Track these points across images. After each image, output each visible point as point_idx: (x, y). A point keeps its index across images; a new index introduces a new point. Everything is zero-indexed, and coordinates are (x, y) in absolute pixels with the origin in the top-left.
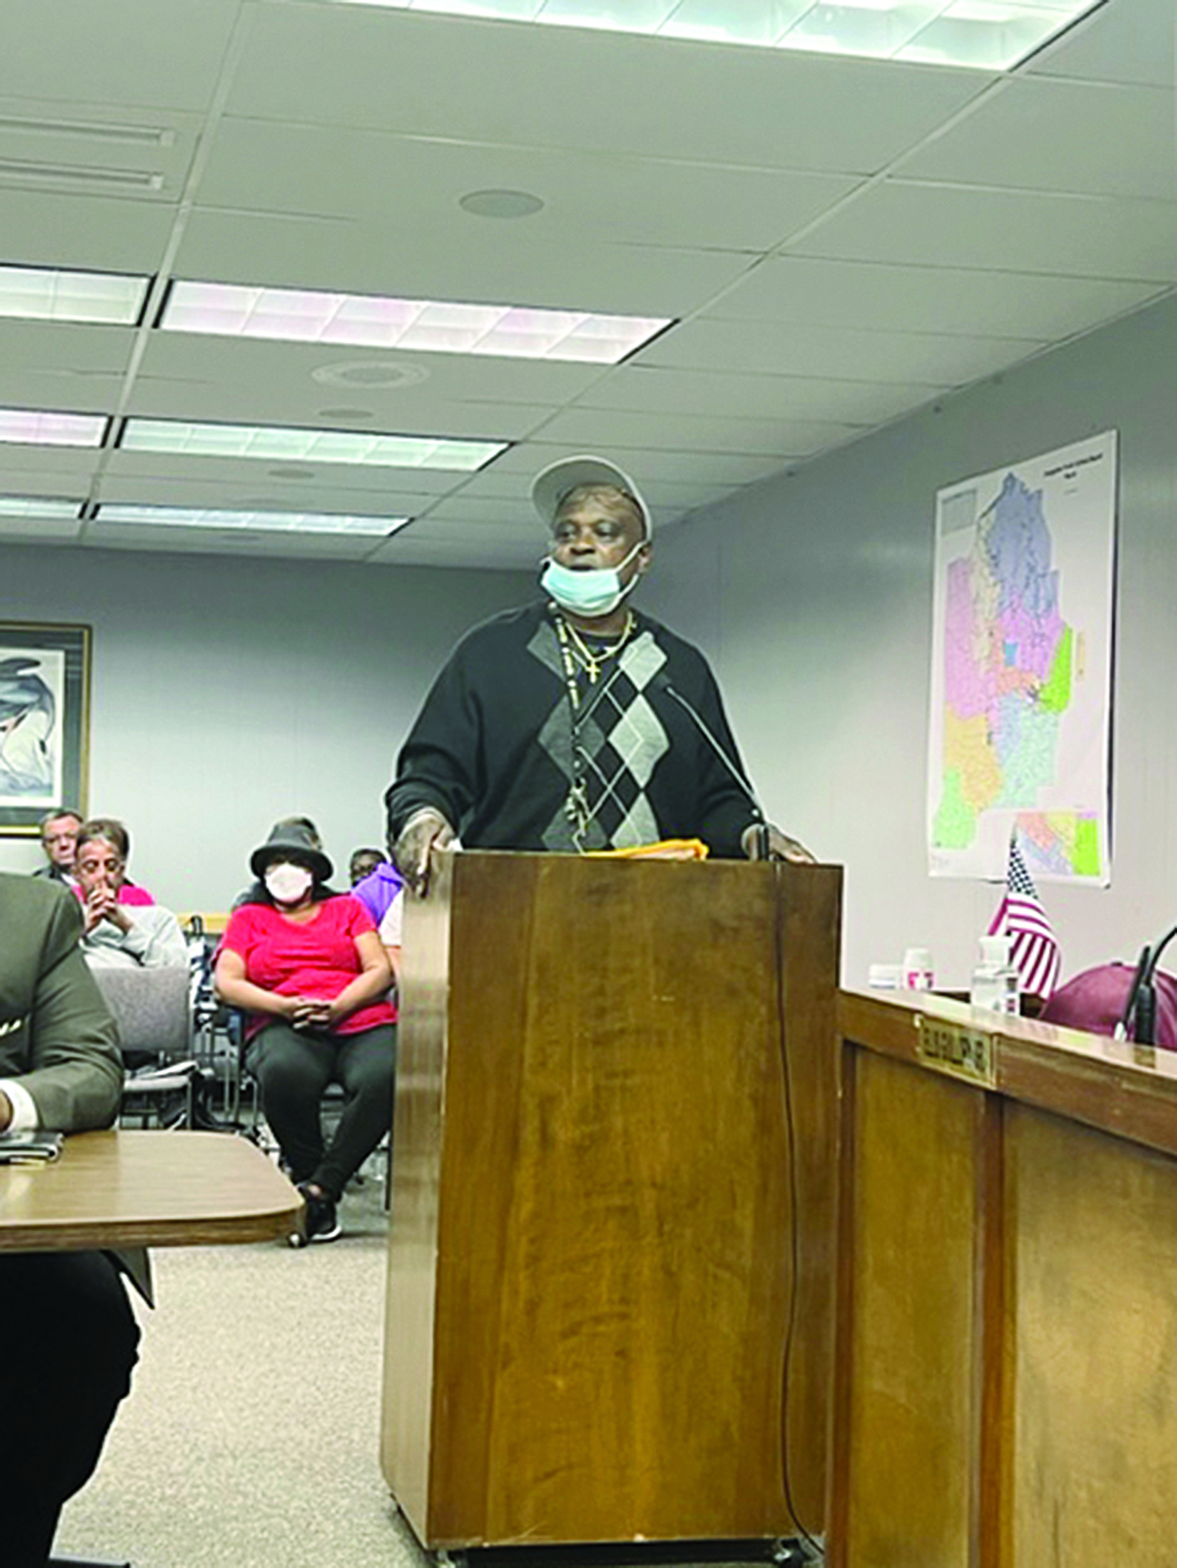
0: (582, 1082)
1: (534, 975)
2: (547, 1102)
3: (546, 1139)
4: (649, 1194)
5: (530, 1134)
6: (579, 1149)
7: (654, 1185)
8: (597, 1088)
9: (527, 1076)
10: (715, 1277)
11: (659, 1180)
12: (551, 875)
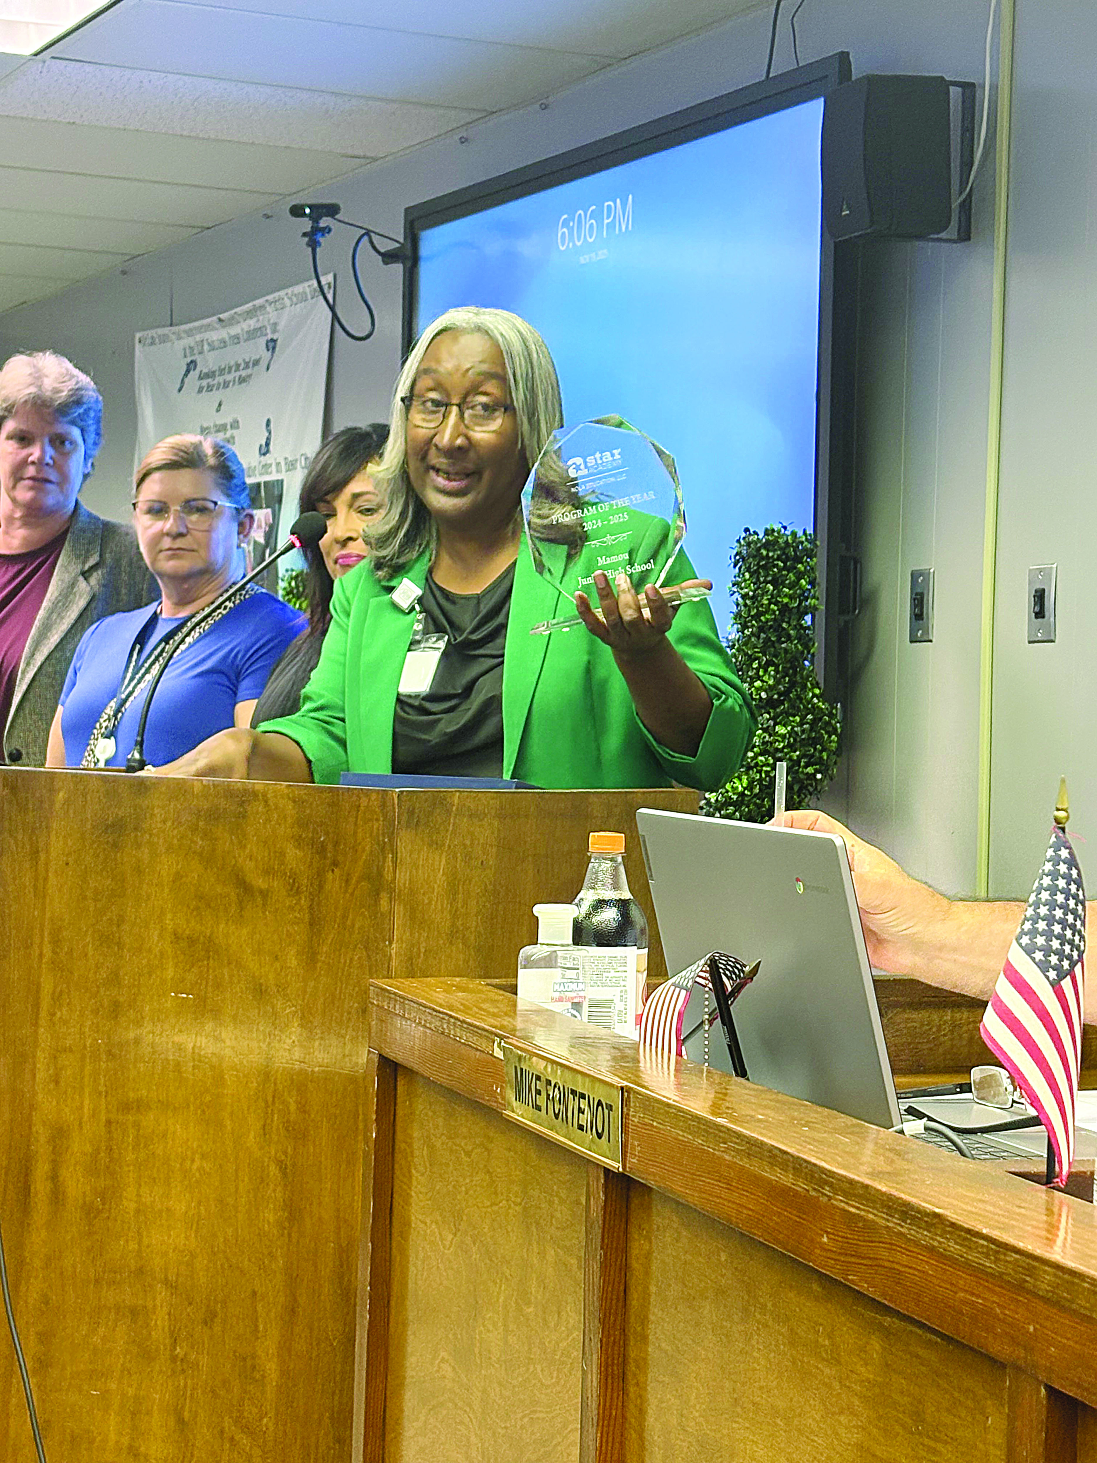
12: (67, 802)
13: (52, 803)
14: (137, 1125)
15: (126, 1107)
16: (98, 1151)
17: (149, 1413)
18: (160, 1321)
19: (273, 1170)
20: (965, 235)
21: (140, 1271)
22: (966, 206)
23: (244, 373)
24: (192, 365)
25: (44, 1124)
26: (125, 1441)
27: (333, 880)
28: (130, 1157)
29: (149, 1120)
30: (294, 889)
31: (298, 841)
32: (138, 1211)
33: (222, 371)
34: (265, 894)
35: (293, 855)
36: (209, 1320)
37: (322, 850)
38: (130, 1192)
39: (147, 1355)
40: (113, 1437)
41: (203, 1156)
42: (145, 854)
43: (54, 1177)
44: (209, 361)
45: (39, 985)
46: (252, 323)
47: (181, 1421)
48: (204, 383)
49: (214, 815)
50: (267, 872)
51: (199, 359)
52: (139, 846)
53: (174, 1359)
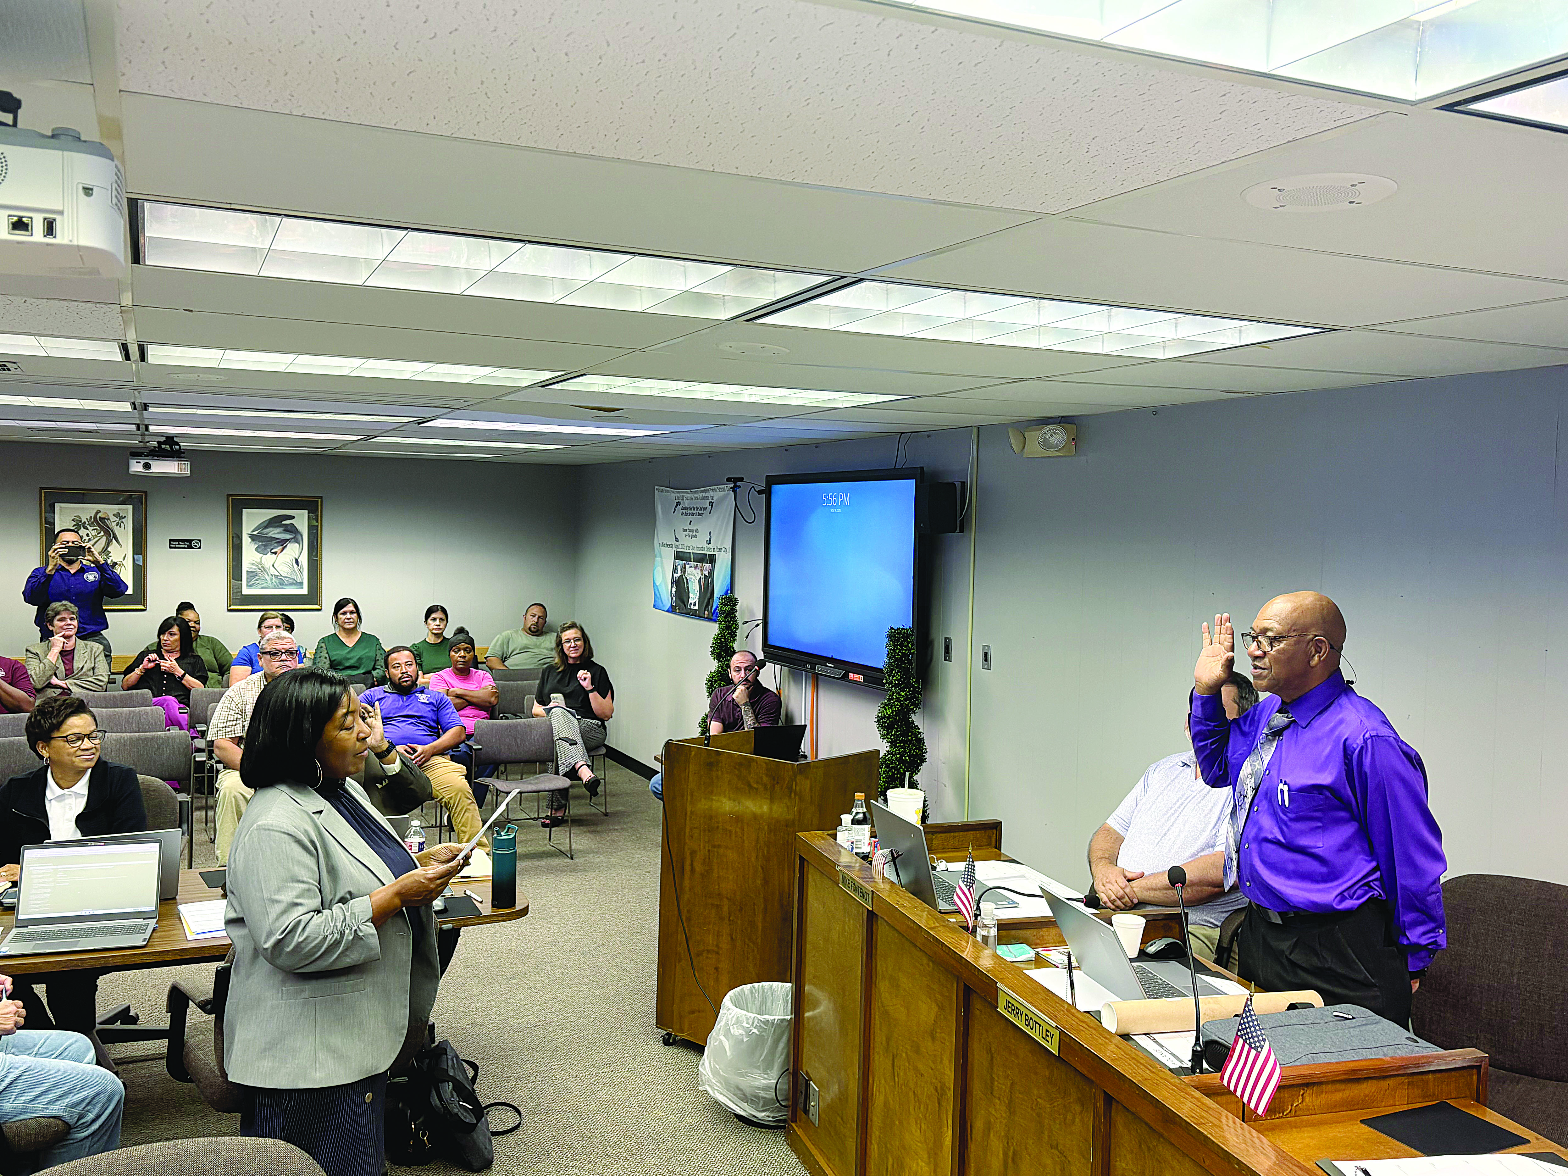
0: (704, 848)
1: (689, 798)
2: (693, 853)
3: (693, 870)
4: (726, 901)
5: (687, 867)
6: (702, 875)
7: (727, 898)
8: (709, 851)
9: (687, 841)
10: (748, 945)
11: (729, 896)
12: (695, 755)
13: (690, 755)
14: (718, 853)
15: (714, 846)
16: (705, 858)
17: (722, 936)
18: (726, 909)
19: (760, 869)
20: (962, 531)
21: (719, 894)
22: (962, 522)
23: (700, 512)
24: (678, 504)
25: (689, 849)
26: (715, 943)
27: (777, 788)
28: (715, 861)
29: (721, 851)
30: (766, 789)
31: (767, 775)
32: (718, 877)
33: (691, 509)
34: (757, 789)
35: (765, 779)
36: (741, 910)
37: (774, 779)
38: (716, 871)
39: (722, 918)
40: (711, 942)
41: (739, 863)
42: (720, 773)
43: (692, 865)
44: (686, 504)
45: (686, 810)
46: (704, 494)
47: (732, 938)
48: (684, 511)
49: (741, 764)
50: (758, 783)
51: (681, 502)
52: (717, 770)
53: (730, 920)
